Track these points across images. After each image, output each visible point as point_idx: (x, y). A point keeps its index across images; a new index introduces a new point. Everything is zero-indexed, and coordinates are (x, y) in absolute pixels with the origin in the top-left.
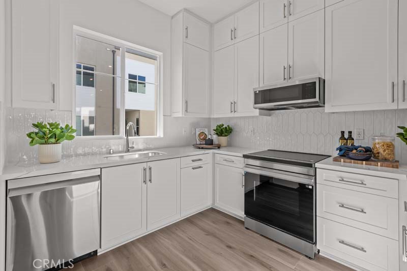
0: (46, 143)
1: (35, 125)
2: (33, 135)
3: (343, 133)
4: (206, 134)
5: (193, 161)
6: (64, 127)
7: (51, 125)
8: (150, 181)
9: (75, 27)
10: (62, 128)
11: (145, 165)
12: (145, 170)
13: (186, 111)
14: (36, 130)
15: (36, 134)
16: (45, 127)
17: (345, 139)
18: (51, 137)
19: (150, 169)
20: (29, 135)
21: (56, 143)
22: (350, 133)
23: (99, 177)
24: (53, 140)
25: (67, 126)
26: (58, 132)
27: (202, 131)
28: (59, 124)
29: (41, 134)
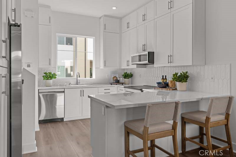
0: (48, 79)
1: (45, 73)
2: (44, 77)
3: (163, 76)
4: (117, 78)
5: (105, 89)
6: (53, 74)
7: (49, 73)
8: (83, 96)
9: (57, 34)
10: (52, 74)
11: (81, 89)
12: (81, 91)
13: (105, 66)
14: (45, 75)
15: (45, 76)
16: (47, 74)
17: (164, 79)
18: (49, 77)
19: (83, 91)
20: (43, 76)
21: (51, 79)
22: (166, 76)
23: (64, 92)
24: (50, 78)
25: (54, 73)
26: (51, 75)
27: (115, 76)
28: (51, 73)
29: (46, 76)
